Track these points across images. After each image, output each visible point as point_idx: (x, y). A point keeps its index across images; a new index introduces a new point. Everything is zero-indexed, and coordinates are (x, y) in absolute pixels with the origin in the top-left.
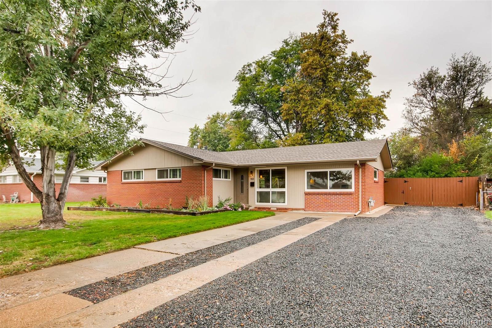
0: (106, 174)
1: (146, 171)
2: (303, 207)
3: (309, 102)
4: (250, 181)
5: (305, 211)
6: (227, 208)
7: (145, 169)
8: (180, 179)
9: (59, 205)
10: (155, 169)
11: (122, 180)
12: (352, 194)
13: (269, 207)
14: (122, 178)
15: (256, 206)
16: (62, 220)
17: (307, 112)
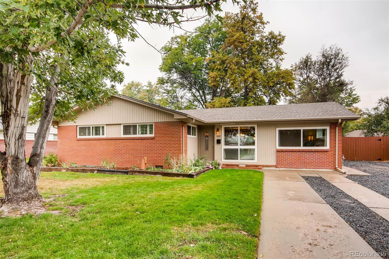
0: (57, 129)
1: (108, 126)
2: (275, 164)
3: (236, 71)
4: (216, 138)
5: (277, 167)
6: (209, 166)
7: (106, 125)
8: (153, 135)
9: (33, 173)
10: (120, 124)
11: (77, 136)
12: (327, 152)
13: (238, 164)
14: (77, 134)
15: (224, 163)
16: (37, 196)
17: (235, 79)
